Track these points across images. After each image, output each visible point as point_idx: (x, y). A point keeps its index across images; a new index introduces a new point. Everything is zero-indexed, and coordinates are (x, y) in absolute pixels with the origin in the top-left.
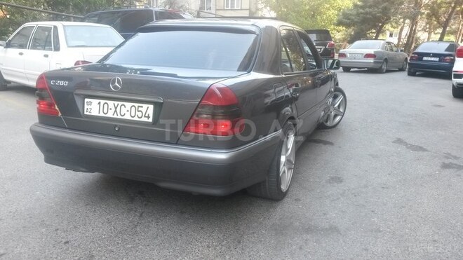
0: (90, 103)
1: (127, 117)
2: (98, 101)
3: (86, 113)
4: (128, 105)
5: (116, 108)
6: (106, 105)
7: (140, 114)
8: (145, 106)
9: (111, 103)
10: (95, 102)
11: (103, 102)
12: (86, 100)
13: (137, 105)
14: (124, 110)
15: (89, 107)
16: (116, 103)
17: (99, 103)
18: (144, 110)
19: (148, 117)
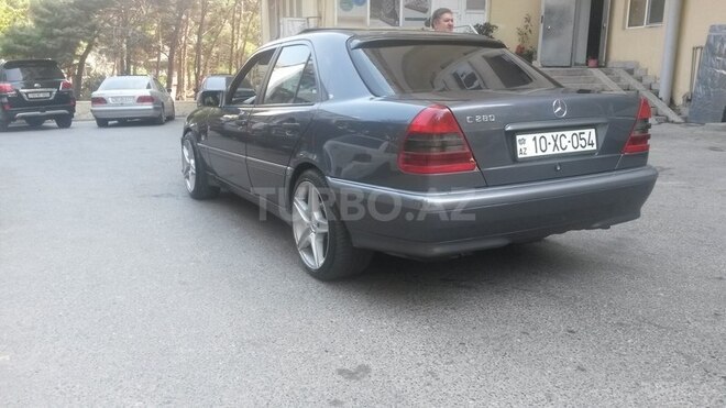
0: (523, 141)
1: (570, 149)
2: (533, 136)
3: (519, 156)
4: (569, 134)
5: (555, 141)
6: (543, 140)
7: (583, 143)
8: (587, 131)
9: (548, 136)
10: (529, 138)
11: (538, 136)
12: (519, 137)
13: (577, 132)
14: (565, 142)
15: (522, 146)
16: (555, 134)
17: (535, 139)
18: (586, 136)
19: (592, 145)
